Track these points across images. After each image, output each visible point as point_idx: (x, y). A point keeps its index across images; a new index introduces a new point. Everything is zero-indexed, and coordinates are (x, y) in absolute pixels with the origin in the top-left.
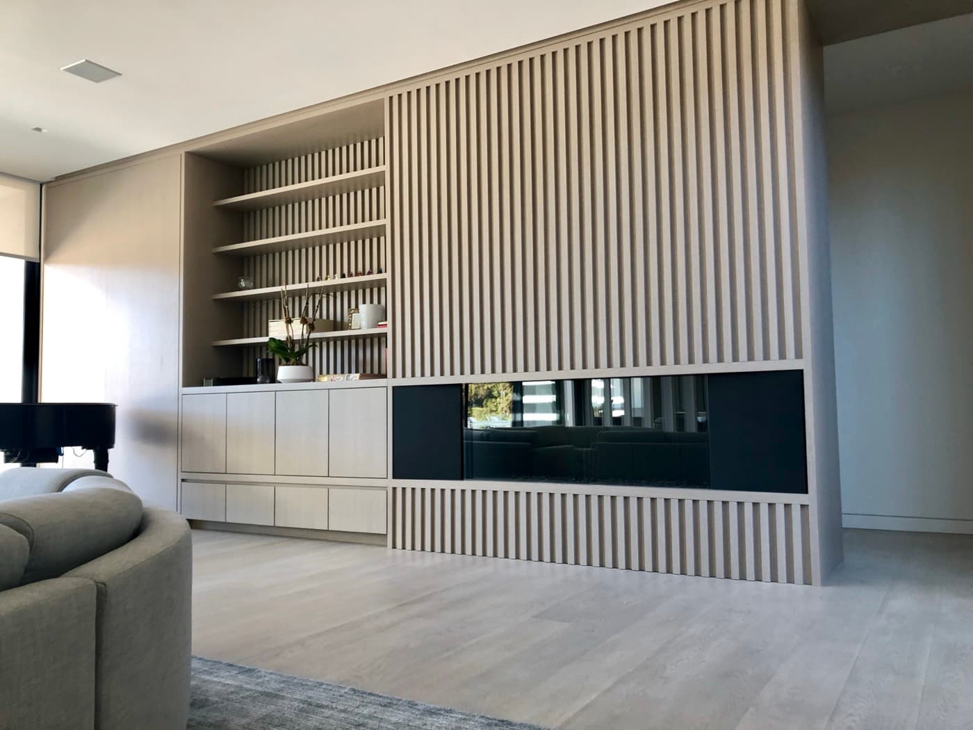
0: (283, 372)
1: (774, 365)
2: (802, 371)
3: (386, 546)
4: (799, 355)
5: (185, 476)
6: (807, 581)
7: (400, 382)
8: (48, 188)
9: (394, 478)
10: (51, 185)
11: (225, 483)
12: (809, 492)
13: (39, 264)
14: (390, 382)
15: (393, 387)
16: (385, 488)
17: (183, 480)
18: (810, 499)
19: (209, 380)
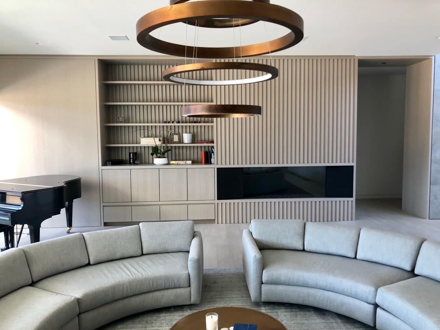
0: (158, 161)
1: (346, 164)
3: (214, 223)
5: (105, 204)
6: (352, 220)
7: (220, 166)
9: (218, 200)
11: (131, 206)
14: (215, 166)
15: (218, 168)
16: (214, 203)
17: (103, 206)
18: (354, 199)
19: (109, 162)
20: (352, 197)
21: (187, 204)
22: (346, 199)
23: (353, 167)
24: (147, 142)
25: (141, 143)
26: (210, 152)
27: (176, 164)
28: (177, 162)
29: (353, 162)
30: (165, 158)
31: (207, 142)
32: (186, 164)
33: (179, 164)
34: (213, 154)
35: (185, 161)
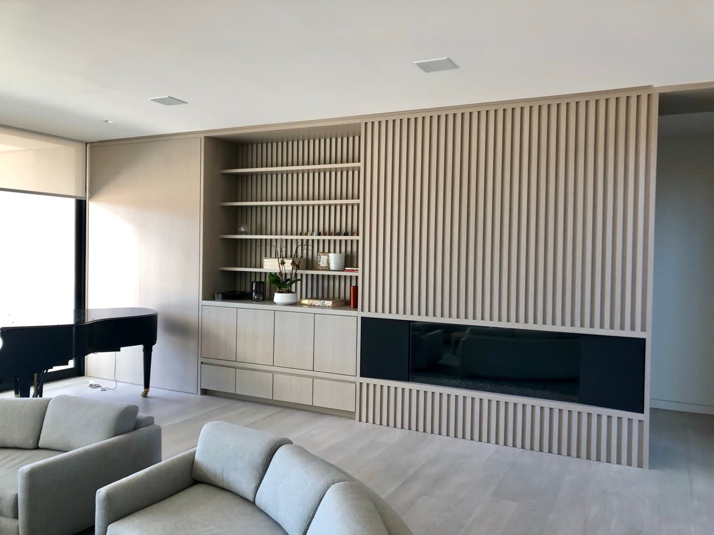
0: (278, 297)
1: (627, 333)
2: (644, 340)
3: (355, 419)
4: (643, 329)
5: (204, 360)
6: (640, 465)
7: (366, 314)
8: (91, 148)
9: (361, 376)
10: (93, 145)
11: (236, 368)
12: (645, 412)
13: (85, 201)
14: (359, 314)
15: (362, 317)
16: (355, 383)
17: (202, 363)
18: (645, 417)
19: (219, 295)
20: (641, 411)
21: (313, 378)
22: (626, 415)
23: (642, 341)
24: (270, 265)
25: (265, 267)
27: (310, 304)
28: (311, 301)
30: (291, 292)
32: (324, 307)
33: (314, 305)
35: (322, 301)
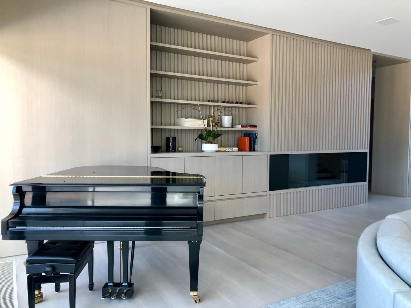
1: (363, 150)
3: (266, 217)
6: (366, 202)
7: (273, 153)
9: (269, 191)
15: (270, 155)
16: (266, 195)
18: (367, 183)
20: (366, 181)
21: (242, 198)
22: (362, 183)
23: (366, 153)
24: (192, 124)
26: (254, 138)
27: (223, 151)
28: (224, 149)
29: (367, 149)
30: (215, 143)
31: (251, 127)
32: (233, 151)
33: (226, 151)
34: (256, 140)
35: (231, 148)
